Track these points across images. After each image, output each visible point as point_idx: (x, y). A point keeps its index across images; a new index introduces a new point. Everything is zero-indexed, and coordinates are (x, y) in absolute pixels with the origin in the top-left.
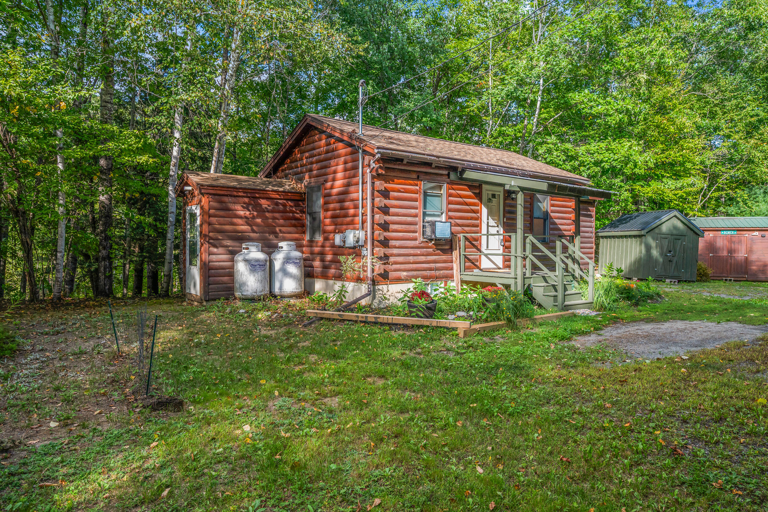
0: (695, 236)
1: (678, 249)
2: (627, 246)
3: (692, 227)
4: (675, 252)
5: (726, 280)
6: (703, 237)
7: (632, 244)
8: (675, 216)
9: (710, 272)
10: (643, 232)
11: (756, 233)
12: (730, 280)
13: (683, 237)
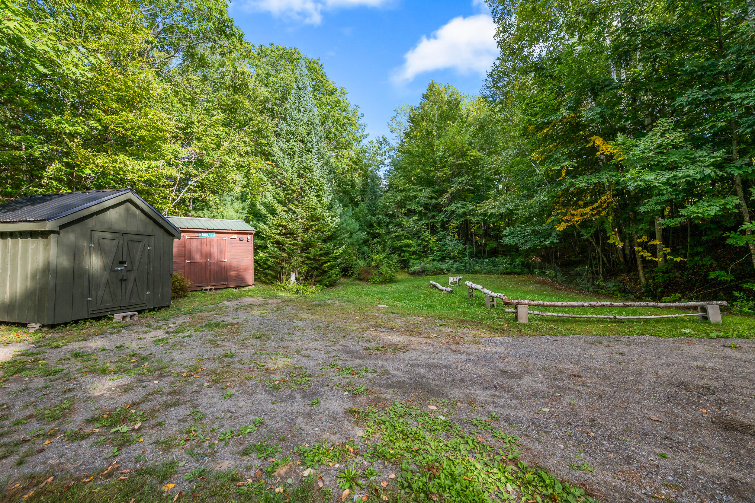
0: (167, 238)
1: (137, 258)
2: (15, 256)
3: (161, 222)
4: (132, 263)
5: (206, 290)
6: (179, 239)
7: (25, 250)
8: (130, 201)
9: (188, 284)
10: (49, 226)
11: (235, 236)
12: (211, 289)
13: (146, 238)
